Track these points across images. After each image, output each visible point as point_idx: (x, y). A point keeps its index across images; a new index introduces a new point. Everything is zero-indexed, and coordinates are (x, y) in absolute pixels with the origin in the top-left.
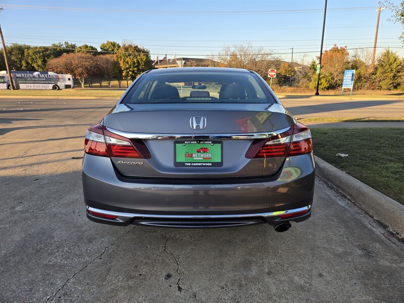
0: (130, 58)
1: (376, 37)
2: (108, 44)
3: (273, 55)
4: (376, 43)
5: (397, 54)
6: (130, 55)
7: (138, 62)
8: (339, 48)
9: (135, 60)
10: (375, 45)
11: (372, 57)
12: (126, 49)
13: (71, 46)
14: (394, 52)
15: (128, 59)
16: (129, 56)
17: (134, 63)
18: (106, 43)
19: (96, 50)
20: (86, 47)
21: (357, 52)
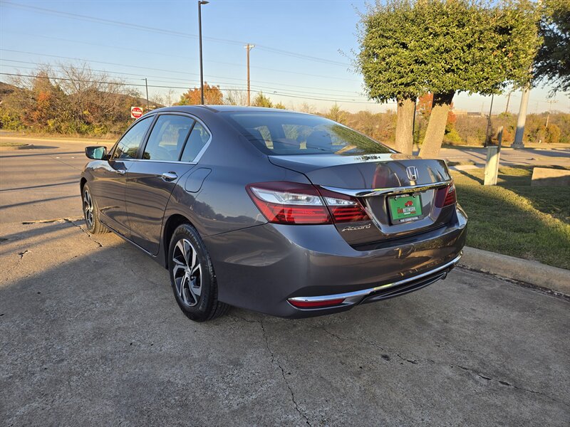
1: (249, 79)
3: (126, 86)
4: (249, 85)
5: (271, 101)
8: (211, 87)
10: (249, 88)
11: (247, 102)
14: (267, 98)
21: (230, 94)
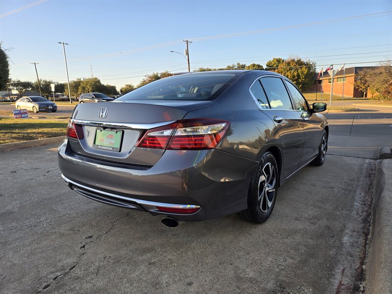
0: (290, 72)
2: (273, 60)
6: (291, 69)
7: (298, 75)
9: (296, 74)
12: (289, 64)
13: (242, 66)
15: (289, 73)
16: (289, 70)
17: (294, 77)
18: (272, 60)
19: (262, 67)
20: (254, 65)
